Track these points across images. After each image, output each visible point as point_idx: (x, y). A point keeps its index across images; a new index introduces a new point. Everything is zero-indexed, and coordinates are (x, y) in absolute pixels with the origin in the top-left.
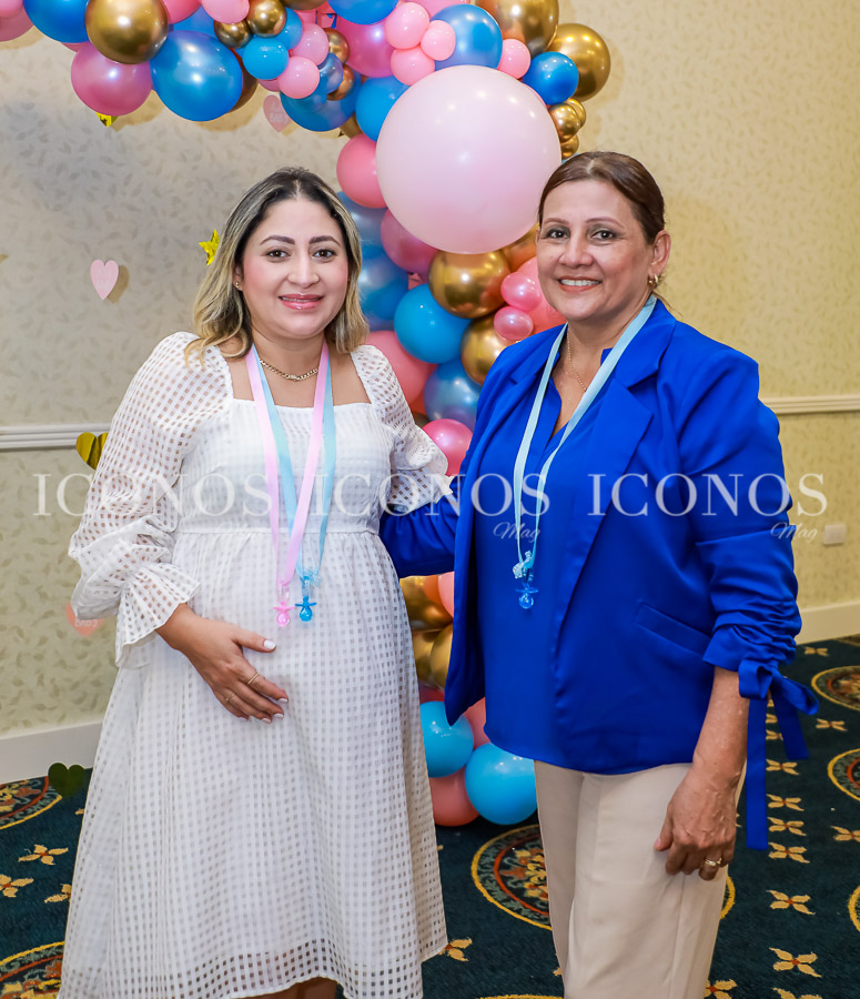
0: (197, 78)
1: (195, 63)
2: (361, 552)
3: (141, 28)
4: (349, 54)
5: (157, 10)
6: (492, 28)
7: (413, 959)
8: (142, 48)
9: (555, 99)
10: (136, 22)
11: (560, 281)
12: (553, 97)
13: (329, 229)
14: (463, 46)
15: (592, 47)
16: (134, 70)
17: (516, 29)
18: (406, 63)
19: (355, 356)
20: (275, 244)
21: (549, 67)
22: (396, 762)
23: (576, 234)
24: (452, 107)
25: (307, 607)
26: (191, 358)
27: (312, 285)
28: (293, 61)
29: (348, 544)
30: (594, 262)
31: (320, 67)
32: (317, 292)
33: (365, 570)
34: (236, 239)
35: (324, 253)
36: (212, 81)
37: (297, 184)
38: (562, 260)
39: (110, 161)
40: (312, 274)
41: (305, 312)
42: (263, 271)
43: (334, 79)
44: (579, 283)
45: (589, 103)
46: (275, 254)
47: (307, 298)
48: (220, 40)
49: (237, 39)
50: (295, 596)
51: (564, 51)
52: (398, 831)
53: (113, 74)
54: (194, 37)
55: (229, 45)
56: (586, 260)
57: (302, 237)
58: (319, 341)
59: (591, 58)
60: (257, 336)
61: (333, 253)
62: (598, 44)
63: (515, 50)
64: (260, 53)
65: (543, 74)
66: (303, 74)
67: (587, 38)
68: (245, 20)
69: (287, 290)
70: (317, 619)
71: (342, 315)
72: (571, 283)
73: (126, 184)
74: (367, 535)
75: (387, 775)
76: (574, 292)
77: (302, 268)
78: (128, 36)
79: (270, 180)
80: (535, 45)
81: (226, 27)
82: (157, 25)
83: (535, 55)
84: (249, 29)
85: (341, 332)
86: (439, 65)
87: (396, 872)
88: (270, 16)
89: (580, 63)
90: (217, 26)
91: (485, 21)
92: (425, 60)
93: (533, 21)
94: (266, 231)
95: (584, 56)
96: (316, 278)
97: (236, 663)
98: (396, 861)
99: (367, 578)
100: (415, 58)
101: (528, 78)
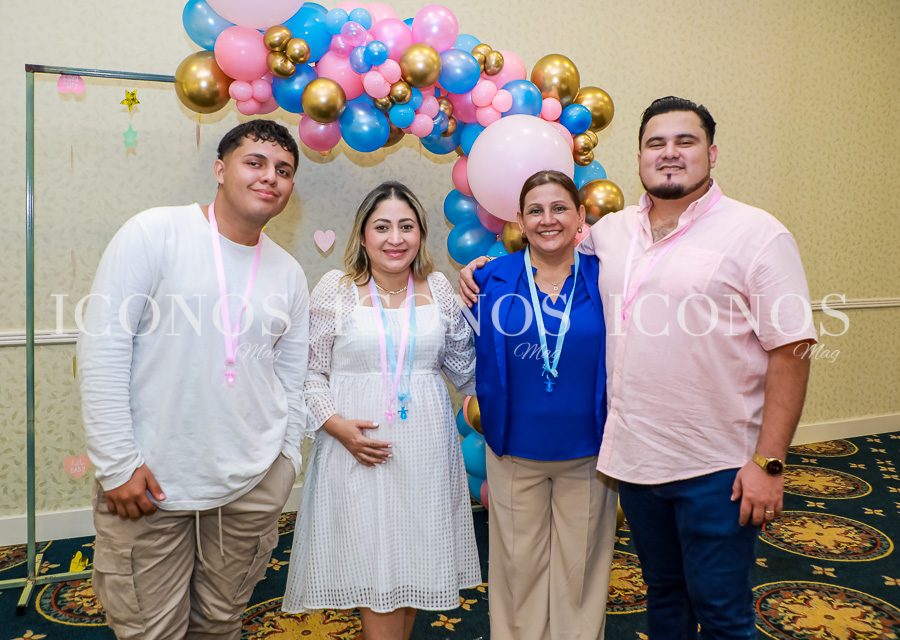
0: (366, 128)
1: (363, 120)
2: (428, 384)
3: (331, 104)
4: (453, 110)
5: (339, 93)
6: (536, 93)
7: (455, 587)
8: (333, 114)
9: (579, 131)
10: (329, 100)
11: (540, 233)
12: (577, 129)
13: (409, 214)
14: (520, 102)
15: (602, 100)
16: (331, 126)
17: (554, 92)
18: (484, 115)
19: (429, 279)
20: (381, 223)
21: (574, 113)
22: (446, 492)
23: (547, 210)
24: (508, 138)
25: (403, 413)
26: (342, 286)
27: (400, 244)
28: (418, 115)
29: (422, 380)
30: (558, 221)
31: (434, 119)
32: (403, 247)
33: (430, 393)
34: (361, 220)
35: (407, 227)
36: (373, 130)
37: (393, 191)
38: (542, 223)
39: (333, 175)
40: (399, 238)
41: (397, 258)
42: (376, 238)
43: (444, 125)
44: (552, 233)
45: (601, 134)
46: (381, 228)
47: (398, 251)
48: (376, 107)
49: (385, 106)
50: (396, 408)
51: (585, 103)
52: (447, 525)
53: (322, 127)
54: (363, 107)
55: (382, 110)
56: (554, 222)
57: (394, 218)
58: (407, 273)
59: (601, 106)
60: (374, 271)
61: (411, 227)
62: (606, 99)
63: (552, 105)
64: (400, 113)
65: (571, 117)
66: (424, 122)
67: (599, 95)
68: (389, 95)
69: (387, 247)
70: (409, 419)
71: (417, 261)
72: (547, 234)
73: (342, 187)
74: (432, 376)
75: (440, 498)
76: (547, 239)
77: (395, 236)
78: (324, 109)
79: (378, 189)
80: (566, 100)
81: (380, 100)
82: (339, 101)
83: (564, 107)
84: (391, 100)
85: (417, 267)
86: (503, 115)
87: (446, 545)
88: (403, 92)
89: (596, 109)
90: (375, 100)
91: (532, 89)
92: (494, 113)
93: (564, 87)
94: (376, 216)
95: (598, 106)
96: (402, 241)
97: (361, 438)
98: (445, 540)
99: (431, 398)
100: (489, 111)
101: (561, 120)
